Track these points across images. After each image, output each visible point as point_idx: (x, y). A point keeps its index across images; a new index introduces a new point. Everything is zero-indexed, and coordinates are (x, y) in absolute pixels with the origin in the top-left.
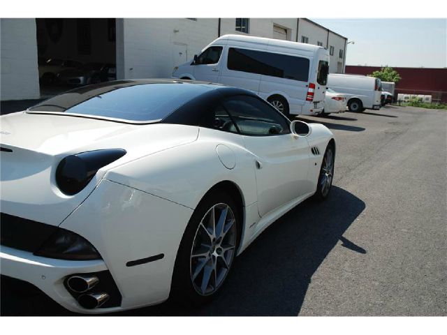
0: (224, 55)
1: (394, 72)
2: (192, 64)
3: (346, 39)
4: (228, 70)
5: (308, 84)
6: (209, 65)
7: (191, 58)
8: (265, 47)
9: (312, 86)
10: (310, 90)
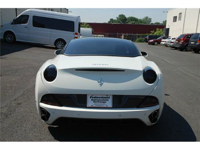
0: (31, 19)
1: (88, 25)
2: (12, 24)
3: (68, 10)
4: (33, 27)
5: (74, 33)
6: (22, 24)
7: (12, 20)
8: (52, 16)
9: (76, 34)
10: (76, 36)
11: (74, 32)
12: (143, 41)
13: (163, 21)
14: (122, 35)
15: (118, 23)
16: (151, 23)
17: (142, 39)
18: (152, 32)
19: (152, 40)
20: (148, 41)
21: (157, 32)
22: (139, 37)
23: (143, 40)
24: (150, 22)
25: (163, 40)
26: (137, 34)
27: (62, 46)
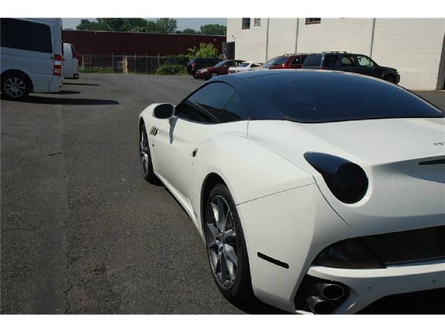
10: (57, 63)
11: (51, 52)
12: (173, 71)
13: (202, 27)
14: (121, 59)
15: (104, 30)
16: (176, 30)
17: (169, 66)
18: (191, 50)
20: (195, 72)
21: (202, 50)
22: (162, 62)
23: (172, 69)
24: (173, 28)
25: (231, 69)
26: (158, 57)
27: (20, 89)
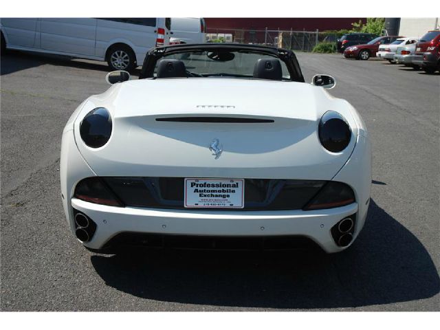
9: (161, 31)
10: (160, 36)
11: (155, 26)
12: (332, 49)
17: (328, 43)
18: (356, 25)
19: (355, 48)
20: (344, 49)
21: (368, 25)
22: (321, 39)
23: (331, 46)
25: (382, 46)
26: (317, 32)
27: (125, 62)
